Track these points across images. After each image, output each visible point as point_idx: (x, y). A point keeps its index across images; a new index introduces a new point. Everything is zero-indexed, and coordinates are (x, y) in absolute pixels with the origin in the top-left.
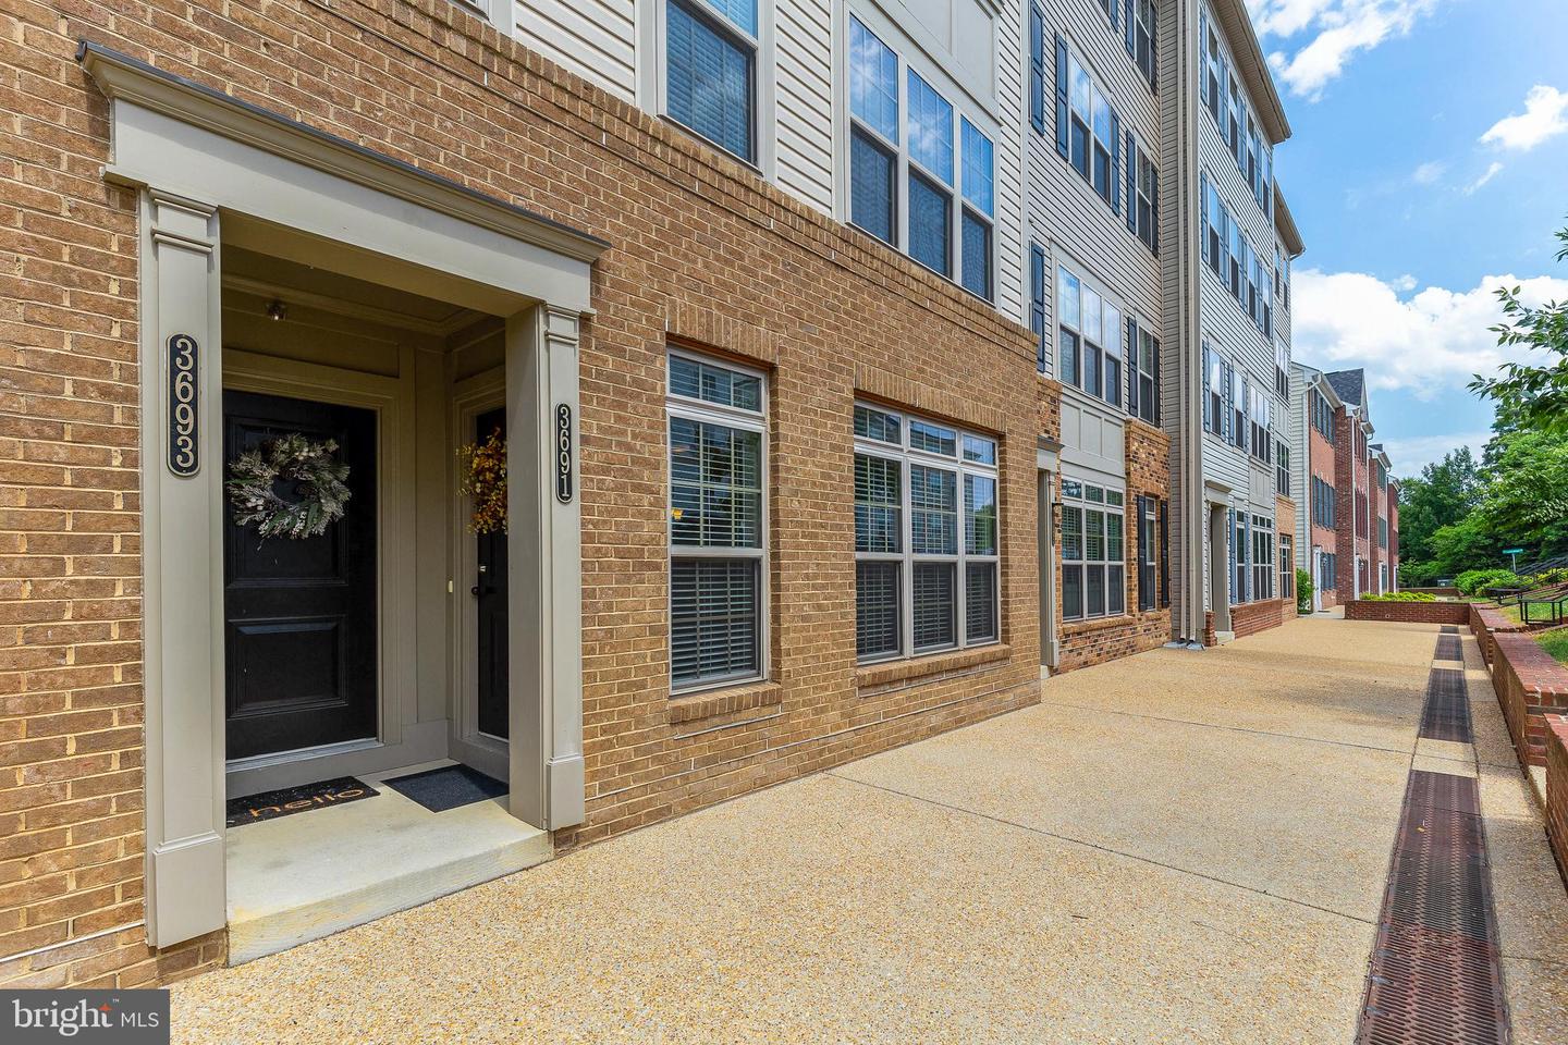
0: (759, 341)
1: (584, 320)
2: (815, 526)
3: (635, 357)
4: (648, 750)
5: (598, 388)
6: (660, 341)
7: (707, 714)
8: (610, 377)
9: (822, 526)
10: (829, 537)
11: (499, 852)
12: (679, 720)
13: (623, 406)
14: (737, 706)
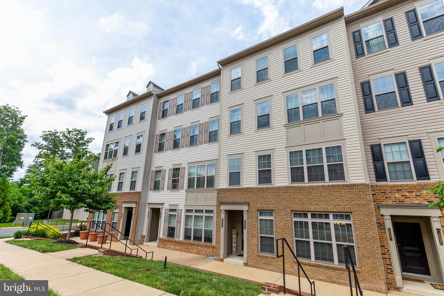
0: (271, 207)
1: (248, 211)
2: (282, 233)
3: (253, 213)
4: (255, 259)
5: (249, 217)
6: (256, 211)
7: (262, 257)
8: (251, 216)
9: (284, 233)
10: (286, 235)
11: (239, 263)
12: (259, 256)
13: (252, 219)
14: (267, 257)
